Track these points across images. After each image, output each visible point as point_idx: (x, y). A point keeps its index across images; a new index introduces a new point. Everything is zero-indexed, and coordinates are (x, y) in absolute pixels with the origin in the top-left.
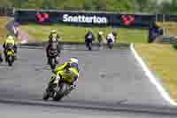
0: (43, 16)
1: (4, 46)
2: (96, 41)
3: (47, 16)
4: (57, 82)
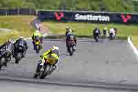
0: (59, 15)
1: (33, 38)
2: (102, 34)
3: (62, 15)
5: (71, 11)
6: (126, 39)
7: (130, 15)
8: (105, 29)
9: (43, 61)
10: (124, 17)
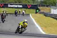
4: (20, 27)
5: (7, 3)
6: (29, 14)
7: (31, 5)
8: (20, 10)
9: (21, 26)
10: (28, 6)
